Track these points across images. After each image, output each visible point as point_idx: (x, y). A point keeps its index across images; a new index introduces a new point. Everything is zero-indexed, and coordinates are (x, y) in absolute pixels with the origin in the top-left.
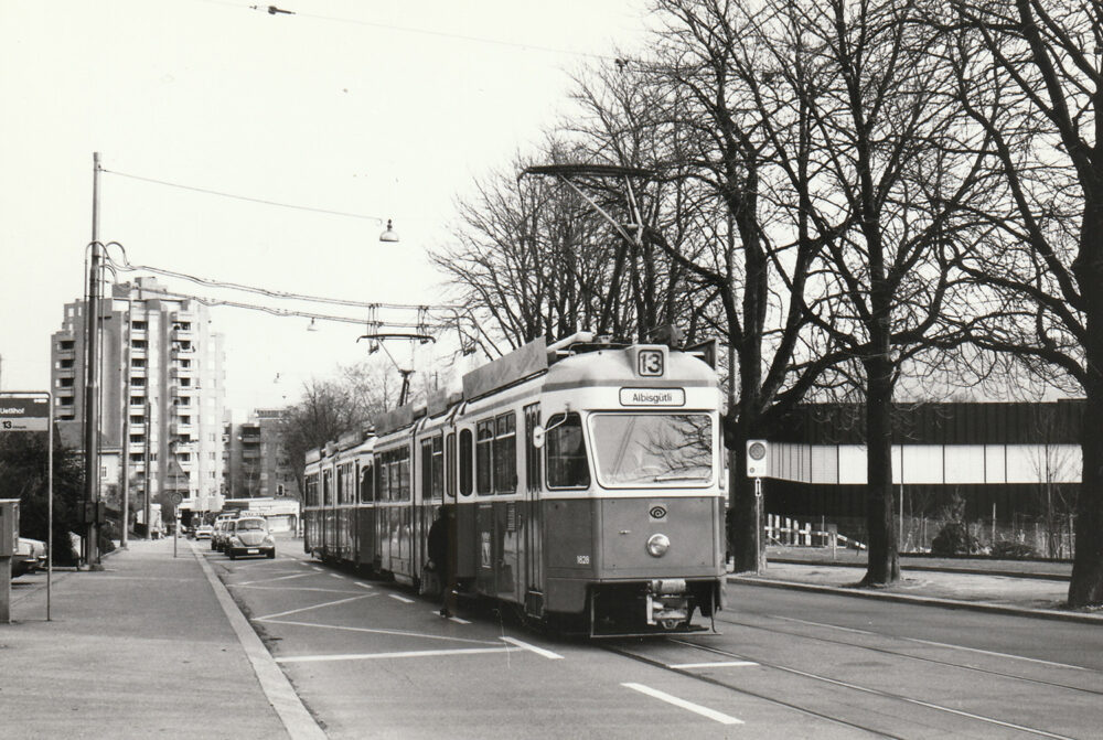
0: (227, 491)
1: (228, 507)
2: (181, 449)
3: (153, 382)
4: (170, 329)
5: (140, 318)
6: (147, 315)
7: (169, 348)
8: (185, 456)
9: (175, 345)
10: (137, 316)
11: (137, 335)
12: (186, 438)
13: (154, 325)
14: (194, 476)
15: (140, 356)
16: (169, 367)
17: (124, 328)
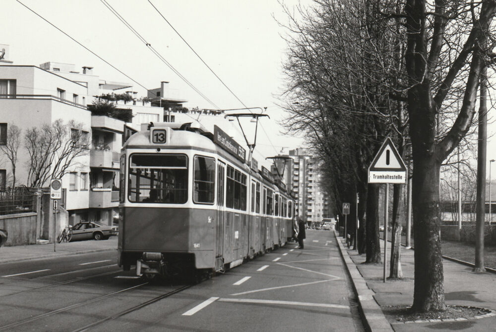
0: (324, 216)
1: (324, 221)
2: (309, 202)
3: (301, 181)
4: (306, 165)
5: (297, 162)
6: (299, 160)
7: (306, 171)
8: (310, 205)
9: (308, 170)
10: (296, 161)
11: (296, 167)
12: (311, 199)
13: (301, 164)
14: (313, 211)
15: (297, 174)
16: (306, 177)
17: (292, 164)
